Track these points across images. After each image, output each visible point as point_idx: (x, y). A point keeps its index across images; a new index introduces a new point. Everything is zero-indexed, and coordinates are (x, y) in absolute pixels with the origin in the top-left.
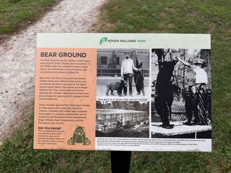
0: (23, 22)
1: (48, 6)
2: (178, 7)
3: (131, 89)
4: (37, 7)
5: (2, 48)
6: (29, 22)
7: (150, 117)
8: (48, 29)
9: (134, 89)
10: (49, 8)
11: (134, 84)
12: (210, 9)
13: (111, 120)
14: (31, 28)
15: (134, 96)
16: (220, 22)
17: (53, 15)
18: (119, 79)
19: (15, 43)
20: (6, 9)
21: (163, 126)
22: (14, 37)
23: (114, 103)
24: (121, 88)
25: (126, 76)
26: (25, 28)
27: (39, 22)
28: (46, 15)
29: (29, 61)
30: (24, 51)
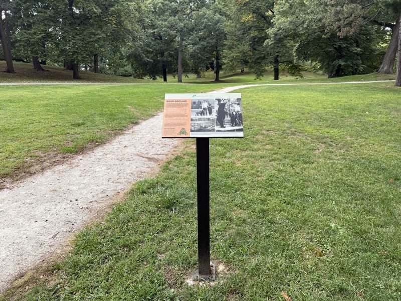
0: (89, 143)
1: (119, 130)
2: (278, 130)
3: (206, 114)
4: (106, 130)
5: (67, 165)
6: (97, 144)
7: (215, 124)
8: (119, 150)
9: (208, 113)
10: (120, 132)
11: (208, 111)
12: (320, 131)
13: (197, 125)
14: (98, 150)
15: (208, 116)
16: (331, 143)
17: (125, 138)
18: (201, 110)
19: (81, 161)
20: (68, 131)
21: (221, 127)
22: (80, 157)
23: (199, 119)
24: (202, 113)
25: (204, 109)
26: (92, 149)
27: (108, 144)
28: (117, 138)
29: (99, 176)
30: (92, 168)
